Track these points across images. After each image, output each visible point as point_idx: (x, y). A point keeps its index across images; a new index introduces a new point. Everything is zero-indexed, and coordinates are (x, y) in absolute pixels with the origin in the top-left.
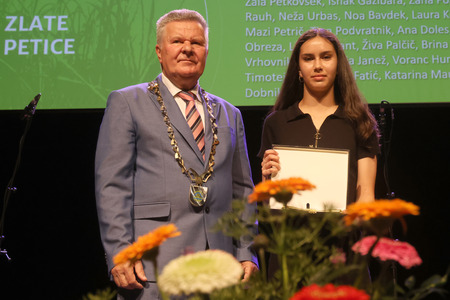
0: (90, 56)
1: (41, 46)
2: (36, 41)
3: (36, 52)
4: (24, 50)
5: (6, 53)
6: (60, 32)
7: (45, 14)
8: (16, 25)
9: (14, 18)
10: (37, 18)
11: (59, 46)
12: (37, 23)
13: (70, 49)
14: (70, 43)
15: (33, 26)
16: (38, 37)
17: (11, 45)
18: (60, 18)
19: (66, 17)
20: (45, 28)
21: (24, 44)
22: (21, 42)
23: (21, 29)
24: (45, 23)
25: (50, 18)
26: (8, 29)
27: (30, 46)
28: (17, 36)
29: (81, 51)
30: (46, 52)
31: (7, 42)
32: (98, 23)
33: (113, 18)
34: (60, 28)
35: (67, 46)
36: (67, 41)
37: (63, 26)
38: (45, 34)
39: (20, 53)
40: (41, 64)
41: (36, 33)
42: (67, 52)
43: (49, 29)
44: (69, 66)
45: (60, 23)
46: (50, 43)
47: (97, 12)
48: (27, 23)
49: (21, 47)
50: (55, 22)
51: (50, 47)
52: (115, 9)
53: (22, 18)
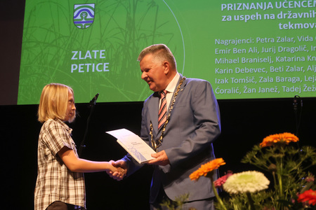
0: (118, 72)
1: (91, 67)
2: (88, 65)
3: (88, 71)
4: (81, 70)
5: (72, 72)
6: (101, 59)
7: (93, 49)
8: (77, 56)
9: (76, 52)
10: (88, 52)
11: (101, 67)
12: (88, 55)
13: (106, 69)
14: (106, 65)
15: (86, 56)
16: (89, 63)
17: (74, 67)
18: (101, 51)
19: (104, 51)
20: (93, 57)
21: (82, 66)
22: (80, 65)
23: (80, 58)
24: (93, 54)
25: (95, 51)
26: (73, 58)
27: (85, 68)
28: (78, 62)
29: (112, 70)
30: (93, 71)
31: (72, 65)
32: (122, 53)
33: (130, 50)
34: (101, 57)
35: (105, 67)
36: (105, 64)
37: (102, 56)
38: (93, 60)
39: (80, 71)
40: (91, 77)
41: (88, 60)
42: (105, 70)
43: (95, 58)
44: (106, 78)
45: (101, 54)
46: (95, 66)
47: (121, 48)
48: (83, 55)
49: (80, 68)
50: (98, 53)
51: (95, 68)
52: (131, 45)
53: (80, 52)
